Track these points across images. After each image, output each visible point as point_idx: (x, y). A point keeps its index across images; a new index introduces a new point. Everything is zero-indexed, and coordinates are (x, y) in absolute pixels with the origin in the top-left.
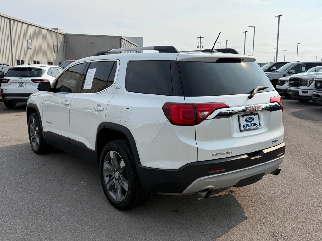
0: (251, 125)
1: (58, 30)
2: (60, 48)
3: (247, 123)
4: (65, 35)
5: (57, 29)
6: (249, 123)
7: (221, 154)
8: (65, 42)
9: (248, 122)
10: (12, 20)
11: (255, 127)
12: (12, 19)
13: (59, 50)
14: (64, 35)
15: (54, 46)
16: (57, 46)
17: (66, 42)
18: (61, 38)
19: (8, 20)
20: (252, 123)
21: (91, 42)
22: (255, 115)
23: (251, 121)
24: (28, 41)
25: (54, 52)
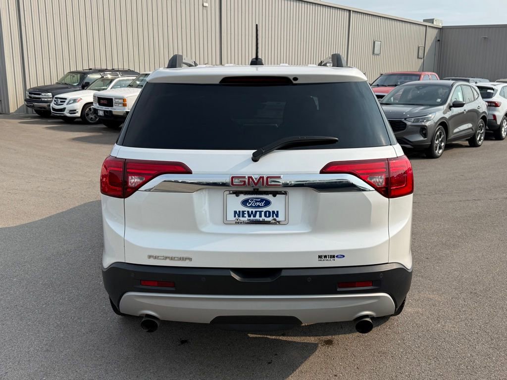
0: (258, 213)
1: (433, 23)
2: (429, 50)
3: (246, 209)
4: (442, 30)
5: (432, 21)
6: (254, 210)
7: (166, 258)
8: (439, 40)
9: (251, 207)
10: (354, 13)
11: (273, 219)
12: (353, 11)
13: (428, 53)
14: (440, 28)
15: (419, 48)
16: (425, 47)
17: (442, 41)
18: (432, 34)
19: (348, 13)
20: (264, 209)
21: (485, 38)
22: (274, 196)
23: (259, 206)
24: (374, 43)
25: (418, 57)
